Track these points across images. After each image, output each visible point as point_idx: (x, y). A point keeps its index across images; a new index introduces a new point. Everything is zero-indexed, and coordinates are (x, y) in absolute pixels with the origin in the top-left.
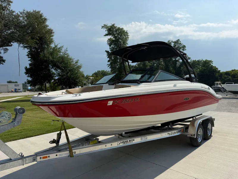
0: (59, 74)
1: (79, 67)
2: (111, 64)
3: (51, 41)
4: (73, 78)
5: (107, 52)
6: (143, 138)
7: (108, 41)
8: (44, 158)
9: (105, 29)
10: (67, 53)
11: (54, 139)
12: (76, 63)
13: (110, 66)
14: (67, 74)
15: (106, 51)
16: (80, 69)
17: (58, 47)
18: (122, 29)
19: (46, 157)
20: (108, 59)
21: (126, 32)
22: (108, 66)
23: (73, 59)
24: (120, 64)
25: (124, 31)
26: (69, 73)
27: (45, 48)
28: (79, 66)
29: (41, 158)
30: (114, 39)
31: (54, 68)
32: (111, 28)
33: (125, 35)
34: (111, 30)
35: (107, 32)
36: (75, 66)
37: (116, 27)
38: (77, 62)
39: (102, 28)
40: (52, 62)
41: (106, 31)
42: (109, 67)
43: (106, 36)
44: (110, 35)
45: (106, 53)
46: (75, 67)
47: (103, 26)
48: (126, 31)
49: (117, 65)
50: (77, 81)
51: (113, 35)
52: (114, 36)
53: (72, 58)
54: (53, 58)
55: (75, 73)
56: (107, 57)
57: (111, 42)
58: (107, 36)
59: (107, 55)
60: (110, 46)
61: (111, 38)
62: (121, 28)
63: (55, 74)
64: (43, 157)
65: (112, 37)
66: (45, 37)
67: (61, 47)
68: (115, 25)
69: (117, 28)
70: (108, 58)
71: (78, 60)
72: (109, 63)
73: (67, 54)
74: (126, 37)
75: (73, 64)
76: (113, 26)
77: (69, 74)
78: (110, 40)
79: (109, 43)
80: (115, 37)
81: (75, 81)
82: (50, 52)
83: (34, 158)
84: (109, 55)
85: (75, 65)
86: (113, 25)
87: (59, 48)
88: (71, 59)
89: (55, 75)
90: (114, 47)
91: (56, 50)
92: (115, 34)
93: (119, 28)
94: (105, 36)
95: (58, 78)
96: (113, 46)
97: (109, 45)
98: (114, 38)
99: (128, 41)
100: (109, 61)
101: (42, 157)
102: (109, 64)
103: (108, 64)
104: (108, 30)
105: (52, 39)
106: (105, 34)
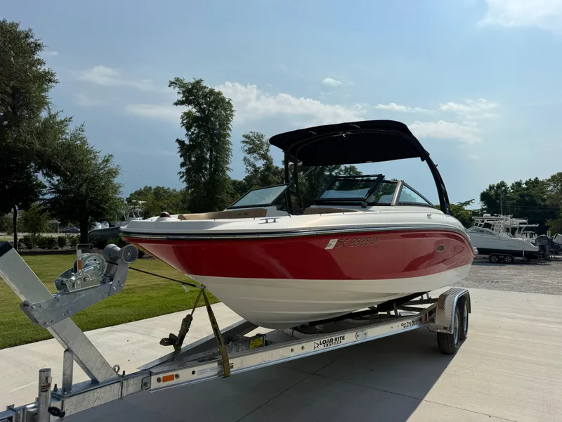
0: (56, 187)
1: (113, 173)
2: (188, 172)
3: (42, 103)
4: (94, 198)
5: (181, 143)
6: (360, 333)
7: (182, 117)
8: (166, 379)
9: (177, 89)
10: (81, 136)
11: (171, 335)
12: (104, 161)
13: (185, 177)
14: (78, 189)
15: (178, 140)
16: (114, 177)
17: (59, 118)
18: (219, 93)
19: (171, 378)
20: (182, 160)
21: (228, 103)
22: (181, 177)
23: (96, 153)
24: (210, 174)
25: (223, 100)
26: (84, 186)
27: (22, 118)
28: (112, 169)
29: (159, 380)
30: (198, 114)
31: (45, 172)
32: (193, 88)
33: (225, 110)
34: (192, 93)
35: (181, 95)
36: (101, 169)
37: (205, 87)
38: (107, 161)
39: (170, 86)
40: (40, 155)
41: (179, 93)
42: (184, 179)
43: (179, 106)
44: (189, 104)
45: (177, 145)
46: (102, 171)
47: (173, 80)
48: (227, 100)
49: (204, 176)
50: (105, 206)
51: (198, 105)
52: (200, 108)
53: (96, 149)
54: (44, 145)
55: (99, 187)
56: (180, 154)
57: (189, 121)
58: (181, 104)
59: (179, 150)
60: (188, 129)
61: (190, 112)
62: (216, 90)
63: (45, 187)
64: (163, 377)
65: (194, 110)
66: (29, 92)
67: (65, 120)
68: (204, 84)
69: (207, 90)
70: (181, 156)
71: (111, 156)
72: (183, 169)
73: (82, 138)
74: (228, 112)
75: (96, 165)
76: (197, 85)
77: (83, 189)
78: (188, 115)
79: (185, 121)
80: (201, 110)
81: (98, 206)
82: (36, 129)
83: (144, 381)
84: (185, 150)
85: (102, 166)
86: (198, 82)
87: (62, 122)
88: (90, 152)
89: (45, 191)
90: (198, 133)
91: (53, 127)
92: (202, 104)
93: (212, 92)
94: (176, 104)
95: (53, 196)
96: (195, 130)
97: (186, 127)
98: (198, 112)
99: (232, 123)
100: (182, 165)
101: (161, 376)
102: (185, 171)
103: (180, 173)
104: (183, 92)
105: (44, 97)
106: (176, 101)
